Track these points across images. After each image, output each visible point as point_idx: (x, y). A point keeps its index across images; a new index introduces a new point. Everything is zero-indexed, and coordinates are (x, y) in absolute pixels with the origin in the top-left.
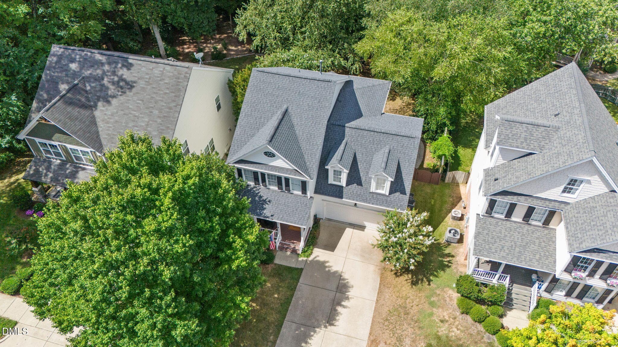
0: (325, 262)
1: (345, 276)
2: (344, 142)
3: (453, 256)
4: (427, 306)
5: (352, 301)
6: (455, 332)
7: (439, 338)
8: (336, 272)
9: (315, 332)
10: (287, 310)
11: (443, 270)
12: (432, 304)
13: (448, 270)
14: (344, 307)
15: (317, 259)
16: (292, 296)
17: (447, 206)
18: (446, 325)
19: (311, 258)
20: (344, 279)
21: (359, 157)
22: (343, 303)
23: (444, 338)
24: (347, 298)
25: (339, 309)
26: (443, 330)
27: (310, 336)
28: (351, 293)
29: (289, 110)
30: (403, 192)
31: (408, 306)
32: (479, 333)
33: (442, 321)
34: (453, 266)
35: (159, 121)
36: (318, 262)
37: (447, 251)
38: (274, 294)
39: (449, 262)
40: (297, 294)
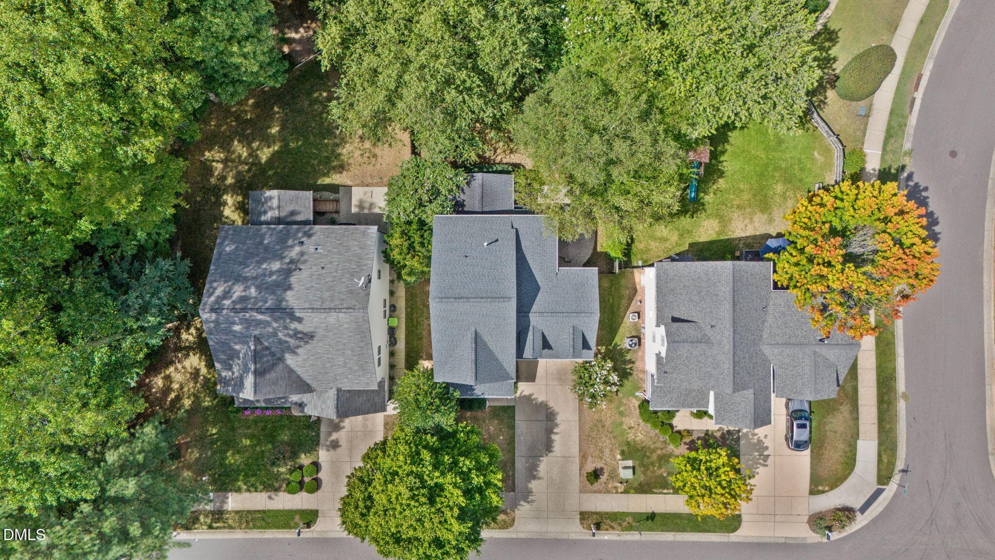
0: (531, 395)
1: (551, 404)
2: (531, 328)
3: (633, 363)
4: (617, 416)
5: (560, 427)
6: (640, 437)
7: (628, 444)
8: (542, 402)
9: (540, 461)
10: (514, 448)
11: (627, 379)
12: (621, 414)
13: (630, 378)
14: (556, 434)
15: (524, 394)
16: (514, 434)
17: (624, 302)
18: (633, 431)
19: (518, 395)
20: (550, 408)
21: (546, 333)
22: (555, 431)
23: (632, 443)
24: (557, 425)
25: (554, 437)
26: (631, 437)
27: (537, 466)
28: (559, 419)
29: (478, 331)
30: (589, 348)
31: (604, 419)
32: (656, 435)
33: (630, 428)
34: (635, 373)
35: (355, 358)
36: (525, 396)
37: (628, 357)
38: (499, 436)
39: (631, 369)
40: (518, 431)
